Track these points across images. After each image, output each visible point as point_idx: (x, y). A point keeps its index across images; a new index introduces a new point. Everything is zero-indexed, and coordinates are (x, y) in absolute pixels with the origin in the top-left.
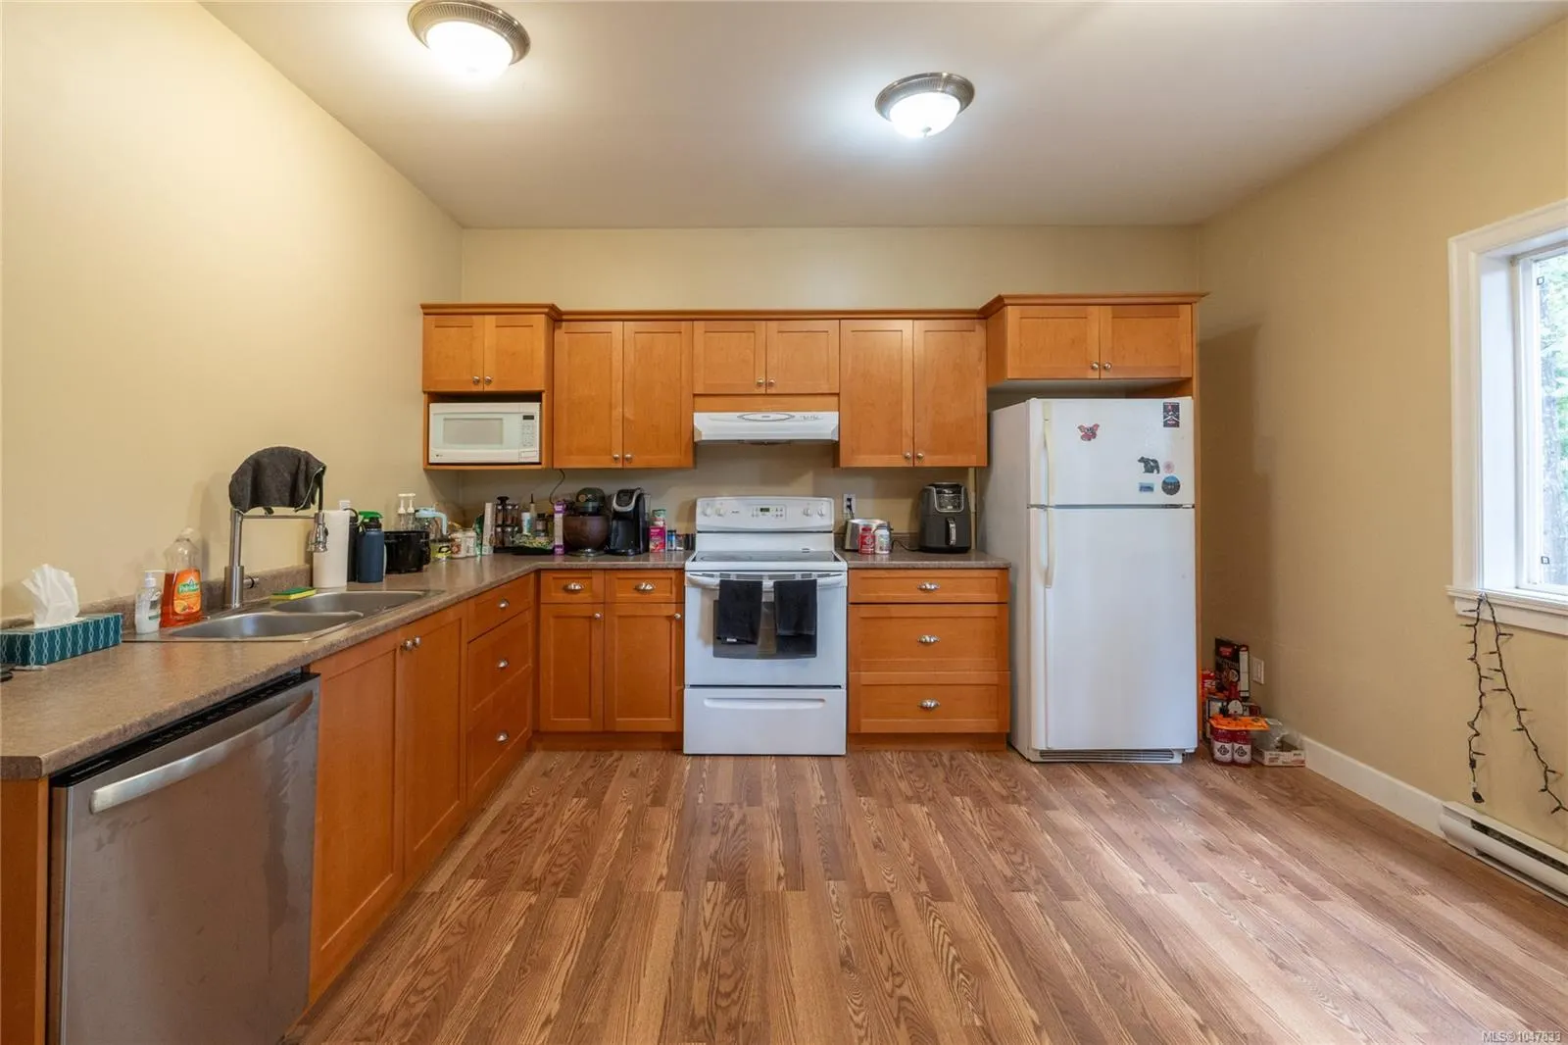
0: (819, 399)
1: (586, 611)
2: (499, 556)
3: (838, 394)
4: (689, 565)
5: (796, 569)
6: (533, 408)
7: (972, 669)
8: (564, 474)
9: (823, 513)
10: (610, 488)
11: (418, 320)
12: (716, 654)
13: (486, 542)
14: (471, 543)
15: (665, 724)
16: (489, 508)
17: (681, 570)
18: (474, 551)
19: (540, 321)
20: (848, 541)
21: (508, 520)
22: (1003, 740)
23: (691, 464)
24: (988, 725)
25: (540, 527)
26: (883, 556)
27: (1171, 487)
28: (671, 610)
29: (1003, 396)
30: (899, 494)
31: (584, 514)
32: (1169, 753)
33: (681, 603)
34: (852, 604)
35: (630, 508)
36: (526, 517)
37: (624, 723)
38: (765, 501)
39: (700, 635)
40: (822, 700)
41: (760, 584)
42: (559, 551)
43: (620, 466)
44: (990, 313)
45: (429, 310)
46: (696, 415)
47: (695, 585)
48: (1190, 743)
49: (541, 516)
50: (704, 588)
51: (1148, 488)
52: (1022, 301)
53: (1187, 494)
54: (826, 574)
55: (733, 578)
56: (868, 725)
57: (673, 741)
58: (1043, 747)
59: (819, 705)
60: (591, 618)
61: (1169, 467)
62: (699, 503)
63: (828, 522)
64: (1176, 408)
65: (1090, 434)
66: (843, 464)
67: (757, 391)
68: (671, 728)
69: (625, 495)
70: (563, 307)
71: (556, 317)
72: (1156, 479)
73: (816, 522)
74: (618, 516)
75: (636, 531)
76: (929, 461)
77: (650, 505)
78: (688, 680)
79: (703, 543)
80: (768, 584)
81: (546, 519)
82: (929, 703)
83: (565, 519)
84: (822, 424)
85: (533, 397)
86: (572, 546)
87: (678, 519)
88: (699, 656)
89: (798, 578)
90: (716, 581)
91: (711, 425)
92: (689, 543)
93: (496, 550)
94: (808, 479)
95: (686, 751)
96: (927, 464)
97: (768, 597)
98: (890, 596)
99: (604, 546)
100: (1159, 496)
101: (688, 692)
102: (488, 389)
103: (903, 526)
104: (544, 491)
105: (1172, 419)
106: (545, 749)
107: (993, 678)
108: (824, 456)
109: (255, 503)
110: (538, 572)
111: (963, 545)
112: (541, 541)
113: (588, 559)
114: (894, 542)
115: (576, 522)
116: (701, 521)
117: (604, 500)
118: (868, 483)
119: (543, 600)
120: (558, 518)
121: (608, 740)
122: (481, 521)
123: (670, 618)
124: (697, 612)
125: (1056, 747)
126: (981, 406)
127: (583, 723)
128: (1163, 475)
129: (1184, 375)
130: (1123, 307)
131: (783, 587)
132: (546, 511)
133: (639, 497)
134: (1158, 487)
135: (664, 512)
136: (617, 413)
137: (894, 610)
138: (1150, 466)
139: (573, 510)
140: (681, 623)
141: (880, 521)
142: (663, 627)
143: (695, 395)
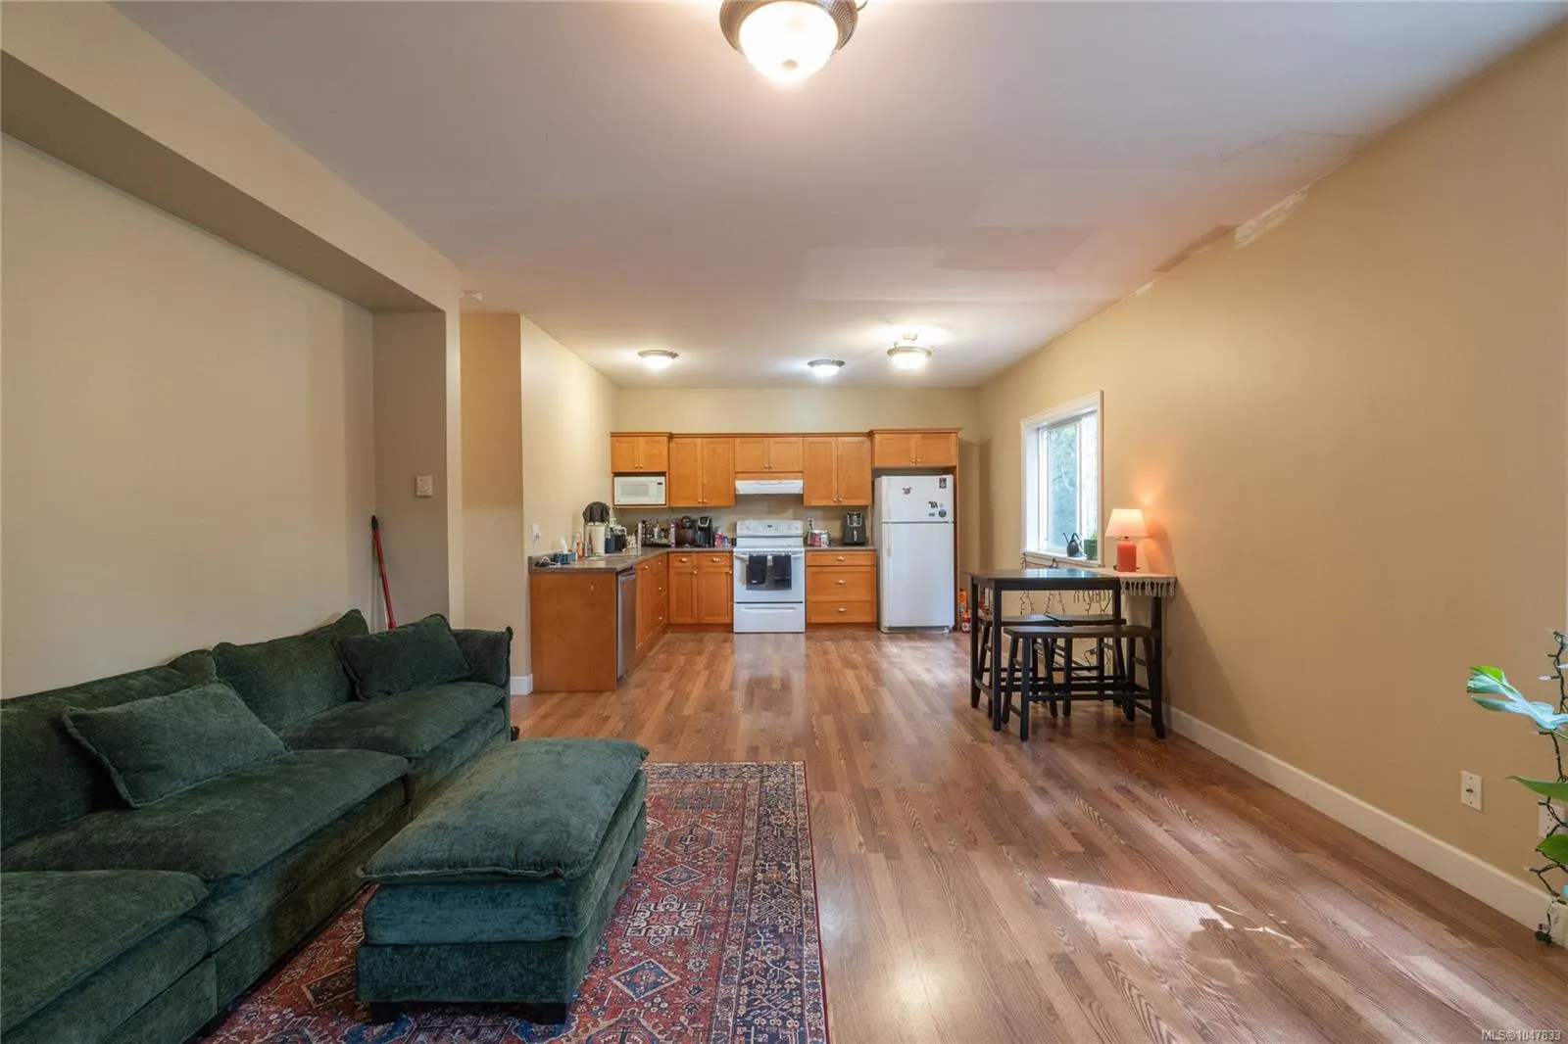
0: (794, 474)
1: (689, 570)
2: (645, 548)
3: (802, 472)
4: (735, 550)
5: (782, 551)
6: (662, 479)
7: (862, 595)
8: (673, 510)
9: (797, 527)
10: (695, 516)
11: (609, 439)
12: (748, 589)
13: (639, 541)
14: (634, 541)
15: (726, 620)
16: (640, 525)
17: (732, 552)
18: (635, 546)
19: (665, 439)
20: (809, 540)
21: (648, 531)
22: (876, 625)
23: (733, 504)
24: (867, 619)
25: (663, 535)
26: (824, 546)
27: (943, 514)
28: (728, 570)
29: (878, 473)
30: (834, 519)
31: (684, 528)
32: (942, 628)
33: (732, 567)
34: (806, 566)
35: (706, 525)
36: (656, 530)
37: (708, 620)
38: (770, 522)
39: (741, 580)
40: (793, 608)
41: (766, 557)
42: (673, 545)
43: (701, 505)
44: (870, 434)
45: (614, 435)
46: (737, 482)
47: (738, 558)
48: (951, 623)
49: (662, 530)
50: (741, 559)
51: (932, 515)
52: (882, 432)
53: (950, 517)
54: (795, 553)
55: (755, 555)
56: (815, 619)
57: (729, 627)
58: (888, 625)
59: (792, 610)
60: (692, 573)
61: (941, 505)
62: (739, 523)
63: (800, 532)
64: (945, 480)
65: (907, 491)
66: (805, 504)
67: (765, 470)
68: (729, 622)
69: (704, 519)
70: (674, 432)
71: (671, 436)
72: (936, 511)
73: (794, 532)
74: (701, 529)
75: (709, 536)
76: (845, 503)
77: (714, 525)
78: (735, 601)
79: (739, 541)
80: (770, 558)
81: (666, 531)
82: (842, 610)
83: (676, 531)
84: (794, 486)
85: (663, 474)
86: (679, 543)
87: (729, 530)
88: (740, 590)
89: (783, 554)
90: (747, 556)
91: (744, 487)
92: (733, 542)
93: (643, 546)
94: (790, 512)
95: (735, 631)
96: (843, 504)
97: (770, 564)
98: (826, 563)
99: (693, 543)
100: (937, 518)
101: (735, 605)
102: (641, 471)
103: (837, 534)
104: (664, 517)
105: (943, 483)
106: (672, 632)
107: (867, 598)
108: (796, 500)
109: (591, 521)
110: (668, 553)
111: (861, 541)
112: (664, 541)
113: (687, 548)
114: (831, 541)
115: (682, 531)
116: (739, 532)
117: (693, 522)
118: (820, 513)
119: (671, 565)
120: (673, 530)
121: (700, 627)
122: (637, 531)
123: (727, 573)
124: (739, 570)
125: (894, 625)
126: (870, 478)
127: (689, 620)
128: (939, 509)
129: (953, 464)
130: (925, 433)
131: (777, 559)
132: (665, 526)
133: (710, 520)
134: (937, 515)
135: (721, 527)
136: (700, 481)
137: (826, 569)
138: (934, 505)
139: (680, 527)
140: (732, 575)
141: (824, 531)
142: (724, 578)
143: (737, 472)
